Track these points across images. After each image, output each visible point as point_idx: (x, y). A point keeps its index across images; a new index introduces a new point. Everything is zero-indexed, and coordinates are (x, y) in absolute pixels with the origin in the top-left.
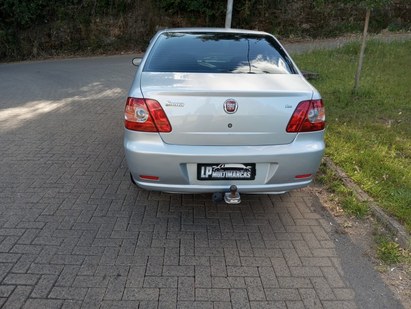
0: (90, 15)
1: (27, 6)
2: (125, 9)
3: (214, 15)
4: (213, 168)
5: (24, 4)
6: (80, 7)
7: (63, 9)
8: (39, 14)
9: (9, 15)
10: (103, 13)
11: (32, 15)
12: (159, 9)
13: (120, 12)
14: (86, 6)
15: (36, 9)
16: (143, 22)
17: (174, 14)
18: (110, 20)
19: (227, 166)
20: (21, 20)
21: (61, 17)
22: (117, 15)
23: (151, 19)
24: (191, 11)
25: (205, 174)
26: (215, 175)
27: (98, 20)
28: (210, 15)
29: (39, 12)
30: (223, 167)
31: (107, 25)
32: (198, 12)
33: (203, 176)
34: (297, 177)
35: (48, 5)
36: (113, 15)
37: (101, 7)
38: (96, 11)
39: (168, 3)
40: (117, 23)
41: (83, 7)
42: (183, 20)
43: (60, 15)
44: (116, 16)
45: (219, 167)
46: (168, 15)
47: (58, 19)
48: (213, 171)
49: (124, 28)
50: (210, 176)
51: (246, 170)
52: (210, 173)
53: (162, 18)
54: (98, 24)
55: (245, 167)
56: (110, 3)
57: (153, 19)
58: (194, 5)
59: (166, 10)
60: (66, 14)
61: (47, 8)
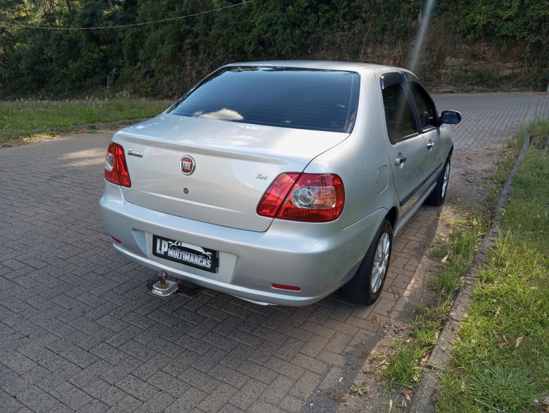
0: (361, 43)
1: (291, 33)
2: (406, 35)
3: (539, 42)
4: (169, 244)
5: (288, 31)
6: (350, 34)
7: (330, 36)
8: (303, 43)
9: (271, 44)
10: (377, 41)
11: (294, 44)
12: (455, 33)
13: (398, 39)
14: (357, 32)
15: (300, 37)
16: (428, 52)
17: (476, 40)
18: (385, 50)
19: (184, 245)
20: (282, 50)
21: (326, 46)
22: (395, 43)
23: (441, 48)
24: (503, 36)
25: (160, 249)
26: (171, 253)
27: (369, 51)
28: (532, 43)
29: (303, 40)
30: (179, 244)
31: (380, 56)
32: (514, 37)
33: (158, 251)
34: (274, 285)
35: (314, 32)
36: (389, 44)
37: (375, 33)
38: (368, 38)
39: (468, 26)
40: (393, 53)
41: (354, 34)
42: (489, 49)
43: (325, 44)
44: (393, 45)
45: (175, 244)
46: (467, 43)
47: (323, 49)
48: (169, 247)
49: (401, 60)
50: (166, 253)
51: (206, 257)
52: (166, 249)
53: (457, 46)
54: (369, 55)
55: (204, 253)
56: (387, 28)
57: (443, 48)
58: (507, 28)
59: (464, 36)
60: (333, 43)
61: (313, 36)
